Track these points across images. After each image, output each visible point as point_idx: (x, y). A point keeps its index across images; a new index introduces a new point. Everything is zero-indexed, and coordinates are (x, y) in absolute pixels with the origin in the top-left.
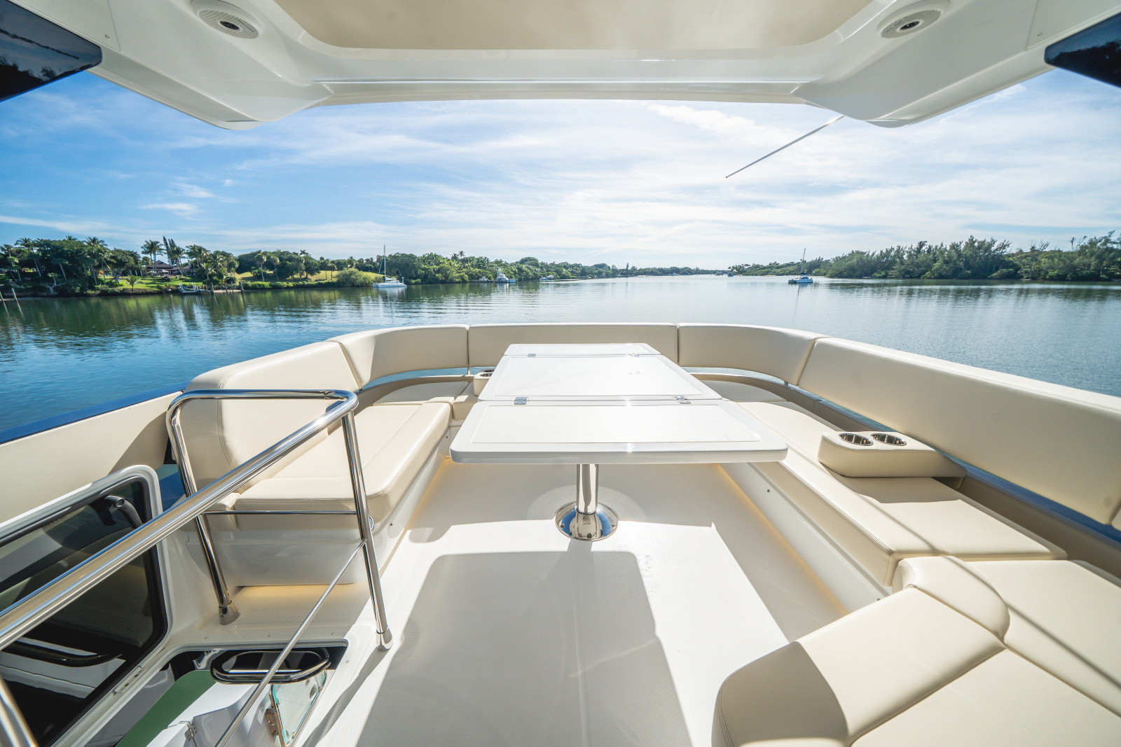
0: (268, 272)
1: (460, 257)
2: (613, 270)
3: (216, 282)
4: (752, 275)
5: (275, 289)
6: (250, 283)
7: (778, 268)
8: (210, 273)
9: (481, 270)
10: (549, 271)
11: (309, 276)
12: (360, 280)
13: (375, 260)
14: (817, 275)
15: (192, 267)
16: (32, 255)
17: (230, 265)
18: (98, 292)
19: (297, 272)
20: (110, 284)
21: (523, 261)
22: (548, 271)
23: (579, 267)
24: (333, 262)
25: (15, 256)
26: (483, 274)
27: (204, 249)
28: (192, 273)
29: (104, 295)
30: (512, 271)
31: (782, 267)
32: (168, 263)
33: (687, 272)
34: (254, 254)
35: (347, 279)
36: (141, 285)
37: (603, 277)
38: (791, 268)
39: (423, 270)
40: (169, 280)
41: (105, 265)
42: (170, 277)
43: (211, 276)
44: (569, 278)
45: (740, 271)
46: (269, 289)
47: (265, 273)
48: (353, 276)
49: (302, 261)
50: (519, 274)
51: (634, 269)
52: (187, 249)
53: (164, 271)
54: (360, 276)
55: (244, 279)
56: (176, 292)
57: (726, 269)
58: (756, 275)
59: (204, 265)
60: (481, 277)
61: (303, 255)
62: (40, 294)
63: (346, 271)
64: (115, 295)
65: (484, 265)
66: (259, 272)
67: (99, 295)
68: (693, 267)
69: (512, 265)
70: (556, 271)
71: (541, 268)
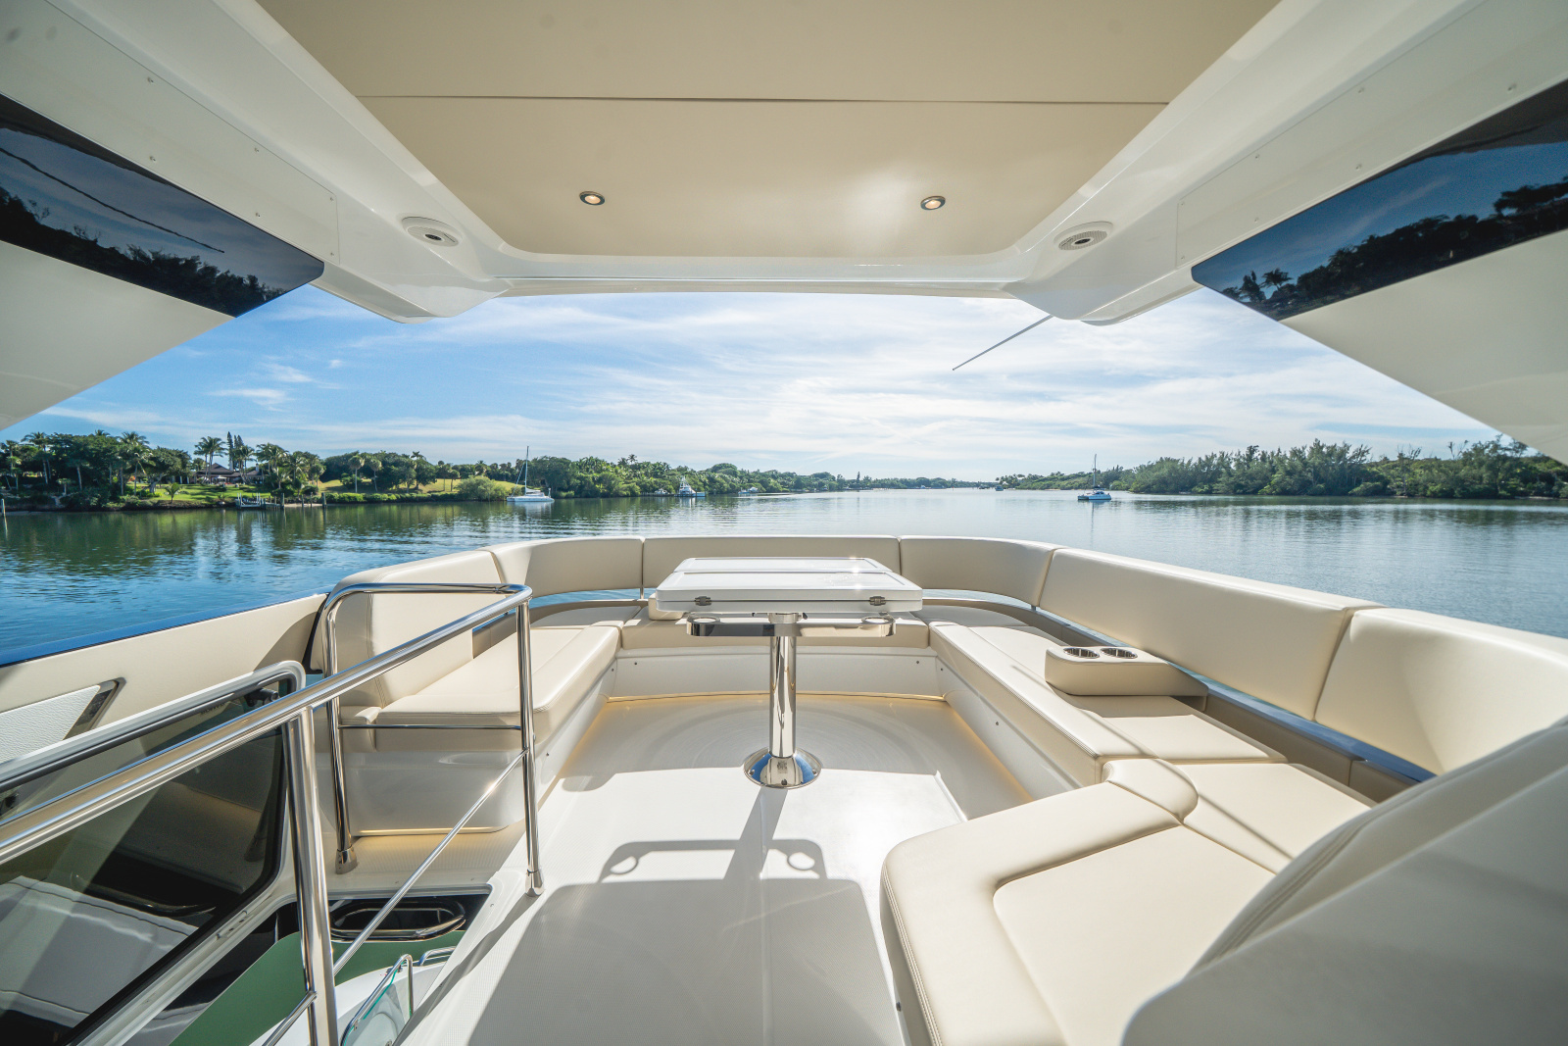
0: (364, 480)
1: (630, 463)
2: (839, 481)
3: (289, 493)
4: (1029, 489)
5: (371, 502)
6: (336, 495)
7: (1063, 479)
8: (283, 480)
9: (658, 480)
10: (752, 482)
11: (420, 487)
12: (491, 491)
13: (513, 466)
14: (1117, 490)
15: (260, 473)
16: (42, 454)
17: (314, 471)
18: (122, 505)
19: (404, 481)
20: (142, 495)
21: (716, 469)
22: (749, 481)
23: (792, 477)
24: (455, 468)
25: (18, 456)
26: (661, 486)
27: (280, 449)
28: (259, 481)
29: (131, 509)
30: (701, 481)
31: (1068, 478)
32: (228, 468)
33: (940, 484)
34: (348, 457)
35: (472, 491)
36: (183, 496)
37: (825, 491)
38: (1080, 480)
39: (578, 479)
40: (224, 490)
41: (139, 469)
42: (227, 486)
43: (284, 485)
44: (779, 492)
45: (1012, 483)
46: (362, 503)
47: (359, 482)
48: (481, 487)
49: (412, 467)
50: (710, 486)
51: (867, 479)
52: (258, 448)
53: (220, 477)
54: (491, 487)
55: (329, 489)
56: (232, 506)
57: (993, 481)
58: (1034, 489)
59: (277, 470)
60: (657, 489)
61: (415, 458)
62: (40, 507)
63: (472, 479)
64: (145, 509)
65: (662, 473)
66: (351, 480)
67: (122, 510)
68: (948, 478)
69: (700, 473)
70: (762, 482)
71: (741, 478)
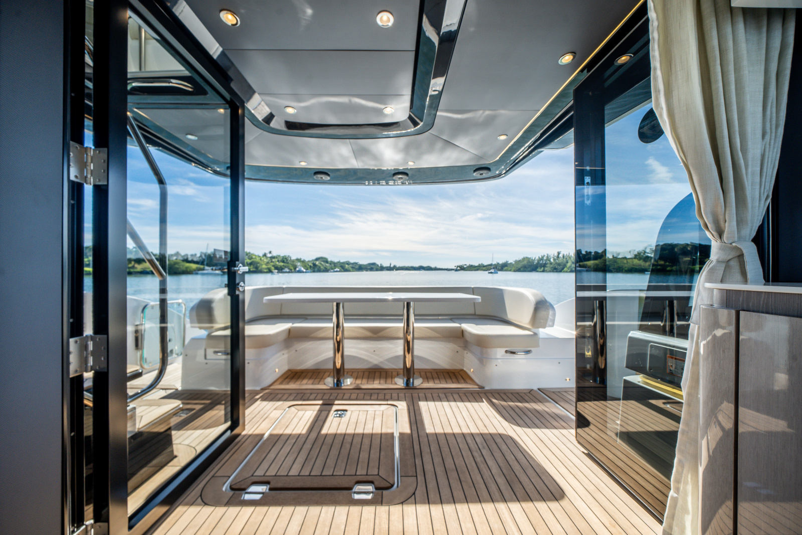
1: (269, 255)
7: (484, 267)
9: (285, 264)
11: (136, 265)
12: (184, 269)
13: (198, 256)
14: (506, 271)
21: (317, 259)
22: (335, 266)
23: (357, 264)
26: (286, 267)
30: (308, 264)
33: (429, 269)
37: (374, 271)
44: (350, 271)
45: (462, 268)
48: (177, 266)
50: (313, 266)
51: (395, 266)
54: (183, 266)
57: (453, 267)
58: (471, 271)
60: (284, 269)
65: (287, 261)
68: (433, 266)
69: (309, 261)
70: (341, 267)
71: (330, 264)
